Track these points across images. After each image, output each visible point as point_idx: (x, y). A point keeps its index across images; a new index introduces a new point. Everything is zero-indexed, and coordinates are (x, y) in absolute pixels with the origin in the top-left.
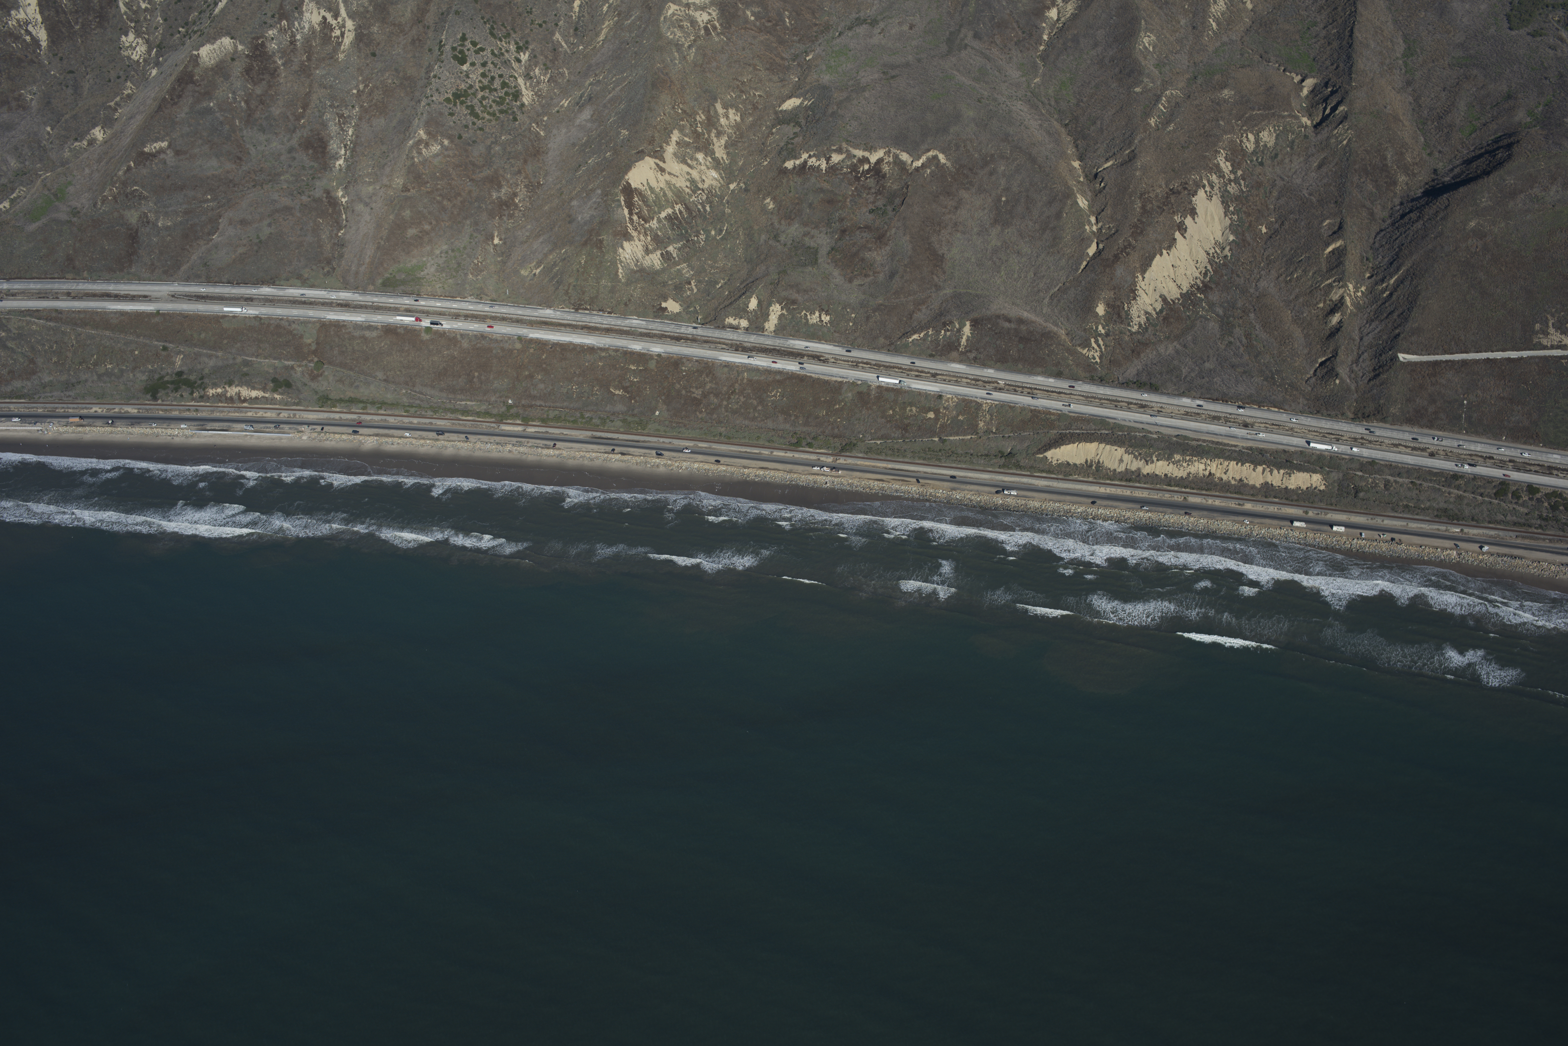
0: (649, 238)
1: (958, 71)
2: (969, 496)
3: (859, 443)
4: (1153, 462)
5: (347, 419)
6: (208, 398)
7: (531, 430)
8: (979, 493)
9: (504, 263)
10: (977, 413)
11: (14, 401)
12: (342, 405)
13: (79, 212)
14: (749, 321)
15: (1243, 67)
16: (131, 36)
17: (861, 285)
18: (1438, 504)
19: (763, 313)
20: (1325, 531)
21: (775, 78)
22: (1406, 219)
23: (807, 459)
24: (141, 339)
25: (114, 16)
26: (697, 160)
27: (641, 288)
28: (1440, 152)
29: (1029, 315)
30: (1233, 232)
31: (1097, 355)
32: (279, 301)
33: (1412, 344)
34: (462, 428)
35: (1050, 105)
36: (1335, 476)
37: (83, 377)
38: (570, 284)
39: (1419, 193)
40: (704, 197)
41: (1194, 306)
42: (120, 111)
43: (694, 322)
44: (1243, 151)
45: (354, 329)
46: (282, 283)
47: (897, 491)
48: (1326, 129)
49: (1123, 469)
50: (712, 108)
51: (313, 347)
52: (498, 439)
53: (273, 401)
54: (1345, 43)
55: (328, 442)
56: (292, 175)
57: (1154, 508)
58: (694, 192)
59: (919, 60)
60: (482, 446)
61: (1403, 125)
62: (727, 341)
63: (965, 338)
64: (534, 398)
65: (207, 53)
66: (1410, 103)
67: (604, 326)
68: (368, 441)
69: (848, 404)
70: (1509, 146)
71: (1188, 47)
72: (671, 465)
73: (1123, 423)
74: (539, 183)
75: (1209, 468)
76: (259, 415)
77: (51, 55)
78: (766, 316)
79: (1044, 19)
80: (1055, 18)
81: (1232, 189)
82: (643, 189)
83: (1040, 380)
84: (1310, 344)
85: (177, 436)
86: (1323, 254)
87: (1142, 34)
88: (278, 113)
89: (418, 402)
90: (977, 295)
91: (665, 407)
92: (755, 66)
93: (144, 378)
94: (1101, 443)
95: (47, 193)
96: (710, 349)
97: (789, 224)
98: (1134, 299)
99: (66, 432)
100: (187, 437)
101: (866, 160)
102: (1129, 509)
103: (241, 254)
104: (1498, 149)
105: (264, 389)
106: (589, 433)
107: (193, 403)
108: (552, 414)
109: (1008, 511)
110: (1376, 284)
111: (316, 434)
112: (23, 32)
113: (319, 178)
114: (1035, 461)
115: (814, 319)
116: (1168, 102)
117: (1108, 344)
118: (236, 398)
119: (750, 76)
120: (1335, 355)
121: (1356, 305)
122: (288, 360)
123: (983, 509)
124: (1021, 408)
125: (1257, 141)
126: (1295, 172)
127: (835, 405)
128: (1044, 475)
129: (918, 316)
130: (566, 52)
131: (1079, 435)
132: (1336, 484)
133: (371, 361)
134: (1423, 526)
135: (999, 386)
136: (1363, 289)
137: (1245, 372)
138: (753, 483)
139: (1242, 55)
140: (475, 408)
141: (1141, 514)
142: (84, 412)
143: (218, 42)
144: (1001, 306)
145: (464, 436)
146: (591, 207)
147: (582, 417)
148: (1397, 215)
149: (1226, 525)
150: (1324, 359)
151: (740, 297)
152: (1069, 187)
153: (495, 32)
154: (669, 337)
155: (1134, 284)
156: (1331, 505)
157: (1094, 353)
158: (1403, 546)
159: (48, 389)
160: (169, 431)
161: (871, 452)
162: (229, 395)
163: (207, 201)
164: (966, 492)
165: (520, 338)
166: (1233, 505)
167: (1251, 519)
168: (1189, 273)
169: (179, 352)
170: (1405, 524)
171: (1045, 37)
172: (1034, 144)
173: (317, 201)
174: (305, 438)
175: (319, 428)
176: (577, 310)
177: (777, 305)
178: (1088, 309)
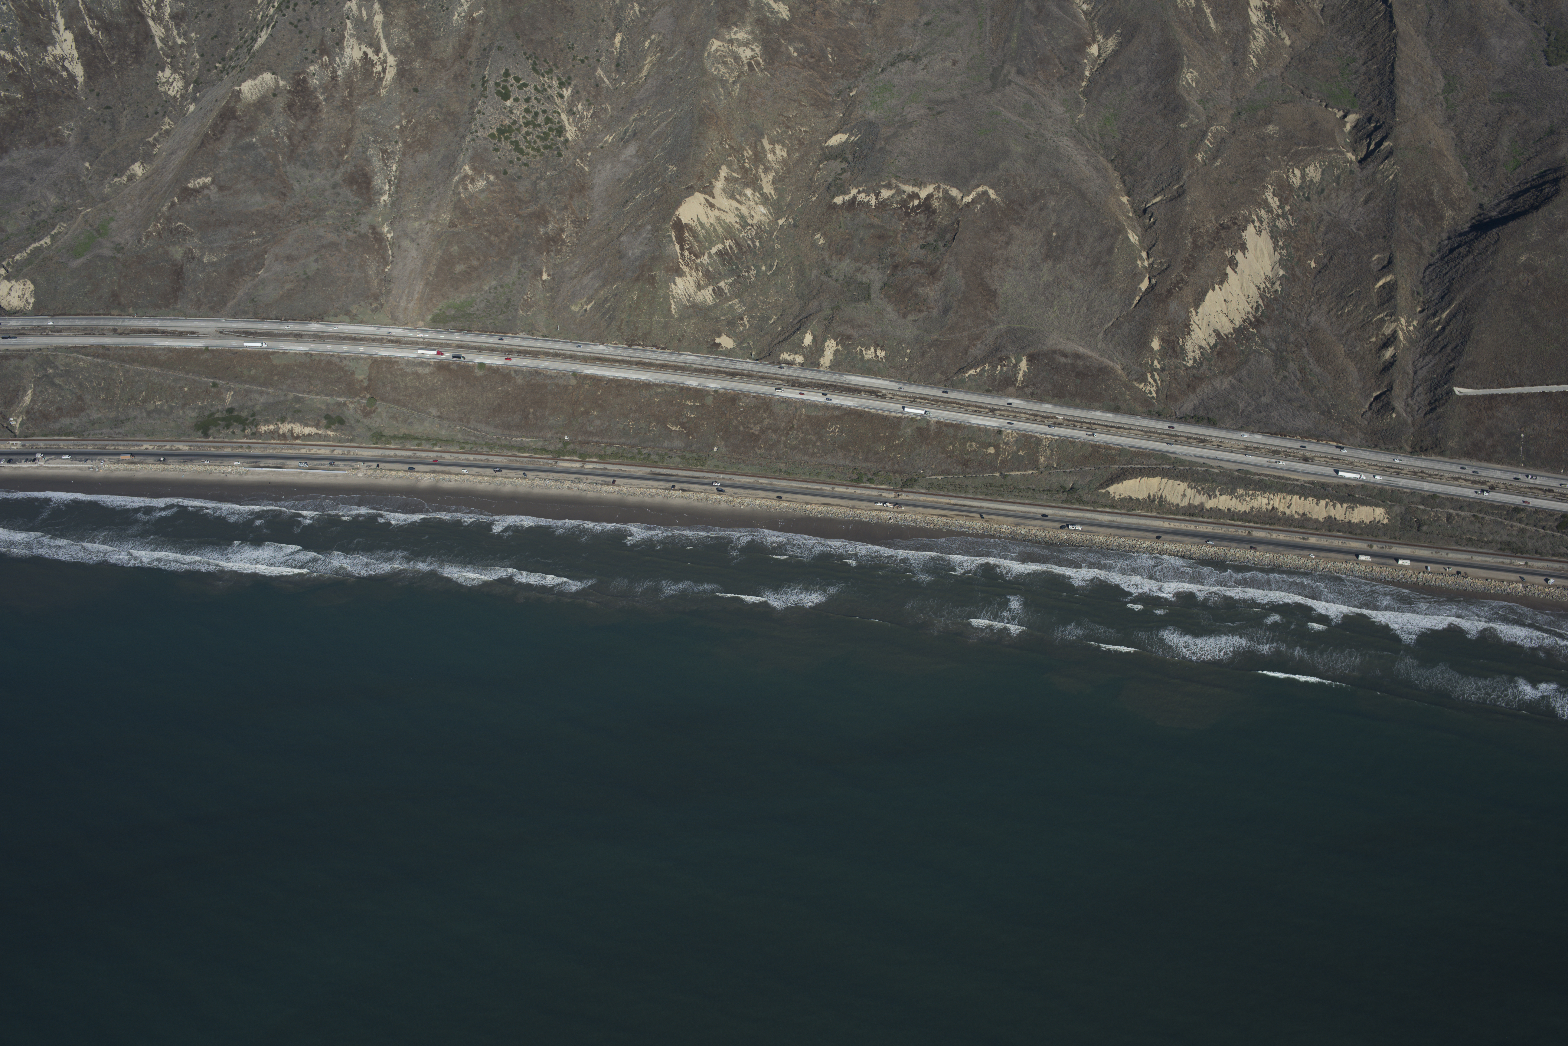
0: (700, 274)
1: (1004, 107)
2: (1033, 531)
3: (920, 478)
4: (1215, 496)
5: (402, 456)
6: (261, 434)
7: (589, 466)
8: (1044, 528)
9: (553, 298)
10: (1038, 449)
11: (63, 438)
12: (397, 441)
13: (123, 248)
14: (804, 357)
15: (1285, 102)
16: (168, 72)
17: (915, 321)
18: (1501, 537)
19: (818, 349)
20: (1390, 565)
21: (821, 114)
22: (1456, 253)
23: (869, 495)
24: (190, 376)
25: (151, 52)
26: (745, 195)
27: (694, 323)
28: (1485, 187)
29: (1085, 351)
30: (1283, 267)
31: (1153, 389)
32: (329, 337)
33: (1467, 377)
34: (519, 465)
35: (1095, 141)
36: (1397, 509)
37: (132, 414)
38: (622, 320)
39: (1466, 227)
40: (754, 233)
41: (1247, 341)
42: (158, 146)
43: (748, 358)
44: (1290, 186)
45: (407, 365)
46: (331, 319)
47: (961, 526)
48: (1372, 164)
49: (1186, 504)
50: (759, 143)
51: (366, 383)
52: (556, 475)
53: (326, 438)
54: (1386, 79)
55: (384, 479)
56: (337, 211)
57: (1219, 543)
58: (744, 227)
59: (964, 96)
60: (541, 483)
61: (1448, 160)
62: (783, 377)
63: (1021, 373)
64: (591, 434)
65: (249, 89)
66: (1453, 139)
67: (658, 362)
68: (425, 478)
69: (908, 440)
70: (1556, 181)
71: (1230, 83)
72: (733, 501)
73: (1184, 458)
74: (585, 218)
75: (1272, 502)
76: (312, 452)
77: (87, 90)
78: (821, 352)
79: (1086, 55)
80: (1096, 54)
81: (1281, 224)
82: (693, 224)
83: (1098, 415)
84: (1364, 378)
85: (231, 473)
86: (1374, 289)
87: (1185, 70)
88: (320, 148)
89: (473, 438)
90: (1031, 331)
91: (723, 443)
92: (800, 103)
93: (194, 414)
94: (1163, 477)
95: (89, 228)
96: (766, 384)
97: (841, 260)
98: (1189, 333)
99: (117, 470)
100: (240, 474)
101: (915, 196)
102: (1195, 544)
103: (288, 290)
104: (1544, 183)
105: (317, 426)
106: (648, 470)
107: (245, 440)
108: (609, 451)
109: (1074, 546)
110: (1428, 318)
111: (372, 471)
112: (59, 68)
113: (364, 214)
114: (1098, 496)
115: (869, 354)
116: (1214, 137)
117: (1164, 378)
118: (288, 434)
119: (795, 112)
120: (1390, 389)
121: (1408, 339)
122: (340, 396)
123: (1048, 544)
124: (1081, 443)
125: (1303, 176)
126: (1342, 208)
127: (894, 440)
128: (1107, 510)
129: (973, 351)
130: (608, 87)
131: (1141, 469)
132: (1399, 518)
133: (424, 397)
134: (1487, 559)
135: (1058, 421)
136: (1415, 323)
137: (1301, 407)
138: (816, 519)
139: (1283, 91)
140: (531, 444)
141: (1207, 549)
142: (135, 449)
143: (260, 78)
144: (1056, 341)
145: (522, 472)
146: (641, 243)
147: (640, 453)
148: (1446, 250)
149: (1292, 559)
150: (1378, 393)
151: (794, 332)
152: (1119, 223)
153: (538, 67)
154: (725, 372)
155: (1188, 318)
156: (1395, 538)
157: (1150, 388)
158: (1469, 580)
159: (97, 426)
160: (223, 469)
161: (932, 488)
162: (281, 432)
163: (253, 236)
164: (1031, 527)
165: (574, 374)
166: (1298, 540)
167: (1316, 553)
168: (1241, 308)
169: (229, 389)
170: (1469, 557)
171: (1087, 73)
172: (1083, 180)
173: (364, 236)
174: (360, 475)
175: (374, 465)
176: (630, 346)
177: (833, 341)
178: (1143, 344)
